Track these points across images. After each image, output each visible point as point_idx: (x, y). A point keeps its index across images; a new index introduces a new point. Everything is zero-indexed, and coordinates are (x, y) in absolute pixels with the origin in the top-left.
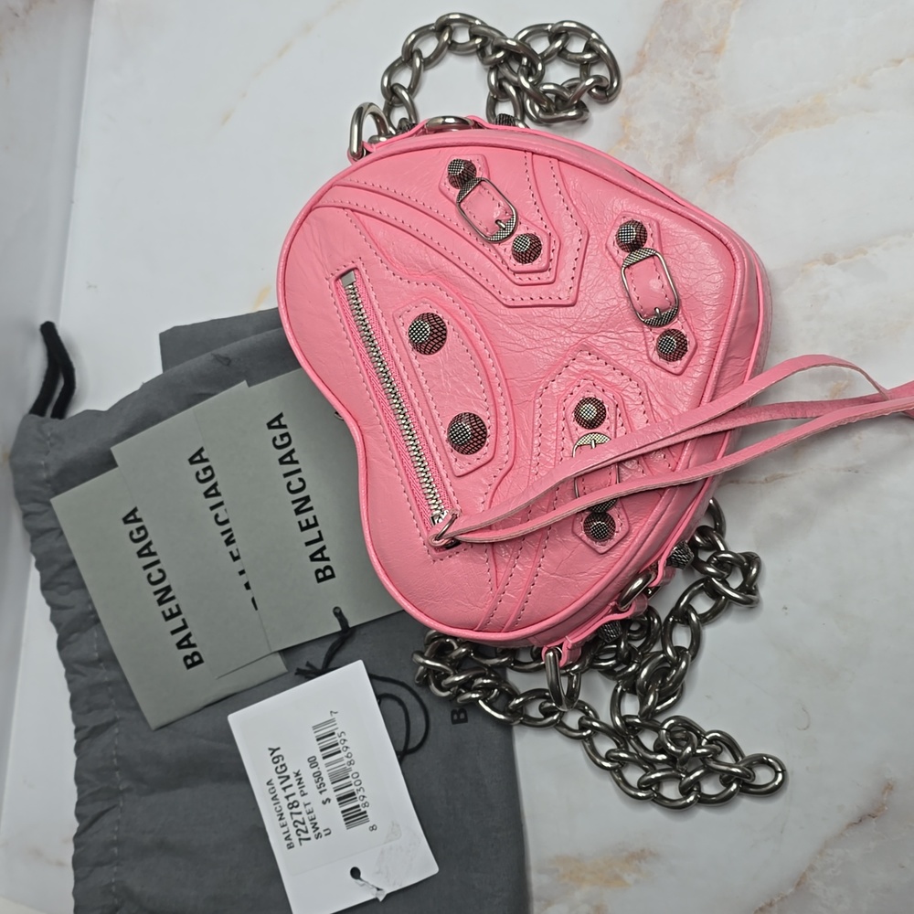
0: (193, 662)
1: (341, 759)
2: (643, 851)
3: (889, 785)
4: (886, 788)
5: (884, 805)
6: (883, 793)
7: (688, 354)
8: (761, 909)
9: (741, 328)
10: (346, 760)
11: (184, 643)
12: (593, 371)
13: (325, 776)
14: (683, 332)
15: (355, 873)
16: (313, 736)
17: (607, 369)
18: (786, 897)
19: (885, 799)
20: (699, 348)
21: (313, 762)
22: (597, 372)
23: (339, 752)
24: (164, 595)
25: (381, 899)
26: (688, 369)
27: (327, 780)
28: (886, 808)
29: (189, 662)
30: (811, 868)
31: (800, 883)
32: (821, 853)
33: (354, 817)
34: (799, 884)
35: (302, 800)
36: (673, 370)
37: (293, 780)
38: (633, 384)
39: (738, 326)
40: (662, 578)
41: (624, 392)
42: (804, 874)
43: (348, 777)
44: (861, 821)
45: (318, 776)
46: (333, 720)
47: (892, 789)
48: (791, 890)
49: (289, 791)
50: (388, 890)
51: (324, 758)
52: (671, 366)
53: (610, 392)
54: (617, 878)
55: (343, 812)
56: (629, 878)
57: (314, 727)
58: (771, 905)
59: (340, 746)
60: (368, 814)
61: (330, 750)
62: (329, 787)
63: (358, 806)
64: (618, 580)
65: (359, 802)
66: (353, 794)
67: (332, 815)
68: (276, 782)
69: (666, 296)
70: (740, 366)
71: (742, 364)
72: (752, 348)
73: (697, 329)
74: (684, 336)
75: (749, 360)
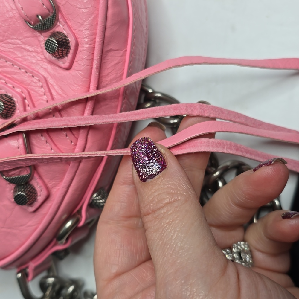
7: (71, 51)
9: (112, 25)
12: (4, 72)
14: (65, 32)
17: (14, 69)
20: (80, 46)
22: (7, 72)
26: (75, 63)
36: (63, 66)
38: (35, 79)
39: (109, 23)
40: (86, 219)
41: (30, 87)
52: (61, 63)
53: (19, 88)
64: (52, 225)
69: (43, 4)
70: (119, 57)
71: (121, 54)
72: (126, 41)
73: (76, 30)
74: (65, 37)
75: (126, 51)
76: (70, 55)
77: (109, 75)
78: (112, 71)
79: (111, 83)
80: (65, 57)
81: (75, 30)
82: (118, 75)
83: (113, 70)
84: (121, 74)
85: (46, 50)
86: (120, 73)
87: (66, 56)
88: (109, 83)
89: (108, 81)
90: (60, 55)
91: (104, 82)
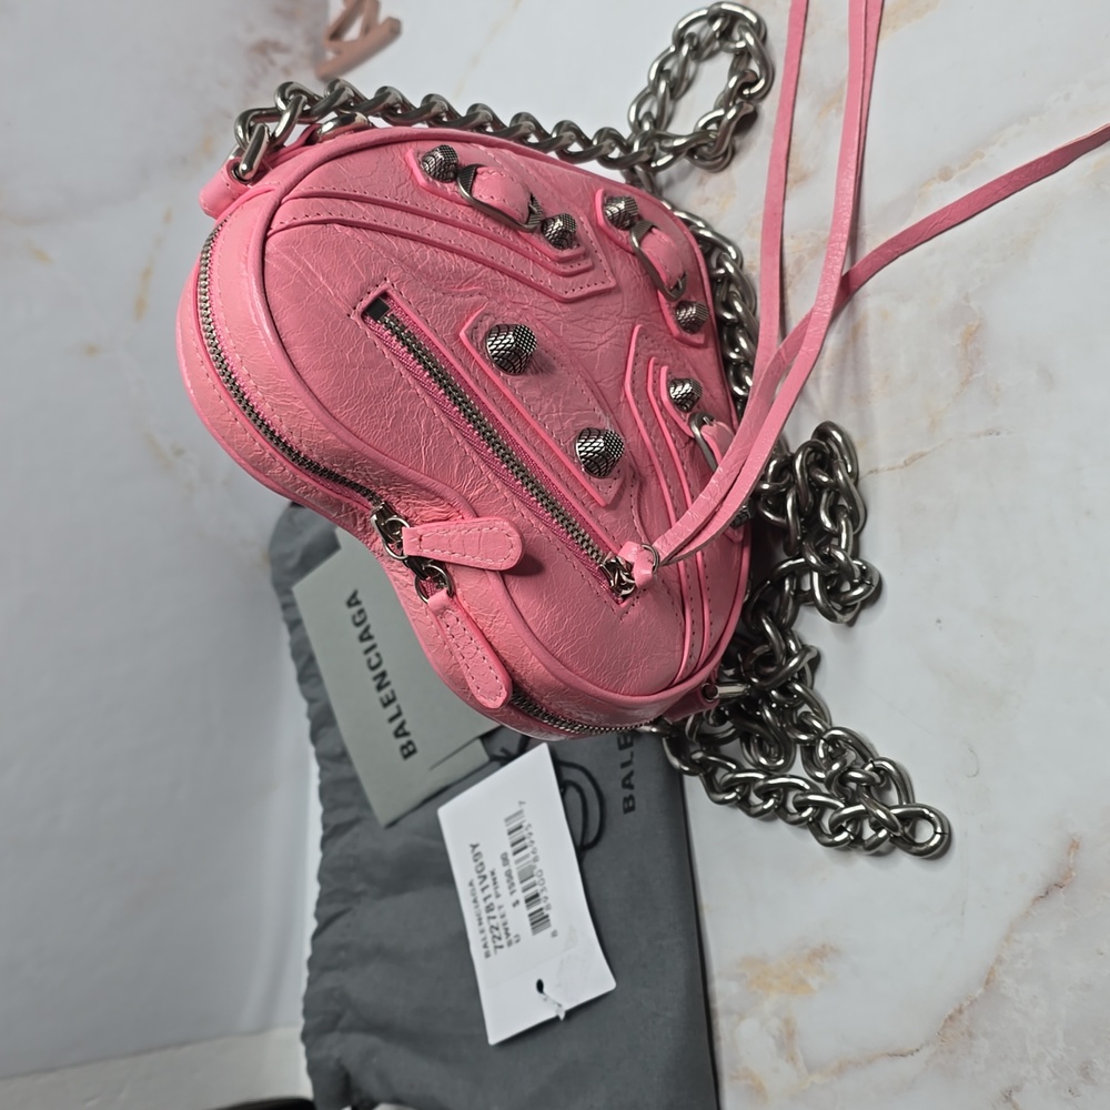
0: (408, 751)
1: (527, 856)
2: (824, 946)
3: (1074, 841)
4: (1072, 847)
5: (1071, 870)
6: (1069, 854)
8: (951, 1018)
10: (532, 856)
11: (400, 732)
13: (515, 874)
15: (540, 986)
16: (505, 830)
18: (976, 1000)
19: (1072, 861)
21: (505, 859)
23: (525, 847)
24: (381, 681)
25: (562, 1016)
27: (516, 879)
28: (1074, 874)
29: (406, 752)
30: (999, 961)
31: (989, 982)
32: (1007, 939)
33: (539, 921)
34: (987, 982)
35: (497, 902)
37: (489, 881)
42: (992, 968)
43: (532, 876)
44: (1047, 893)
45: (509, 874)
46: (520, 812)
47: (1077, 847)
48: (980, 991)
49: (487, 892)
50: (568, 1006)
51: (515, 853)
54: (803, 982)
55: (530, 915)
56: (814, 982)
57: (507, 820)
58: (960, 1011)
59: (527, 841)
60: (551, 917)
61: (519, 845)
62: (518, 887)
63: (541, 909)
65: (542, 905)
66: (537, 895)
67: (519, 919)
68: (477, 881)
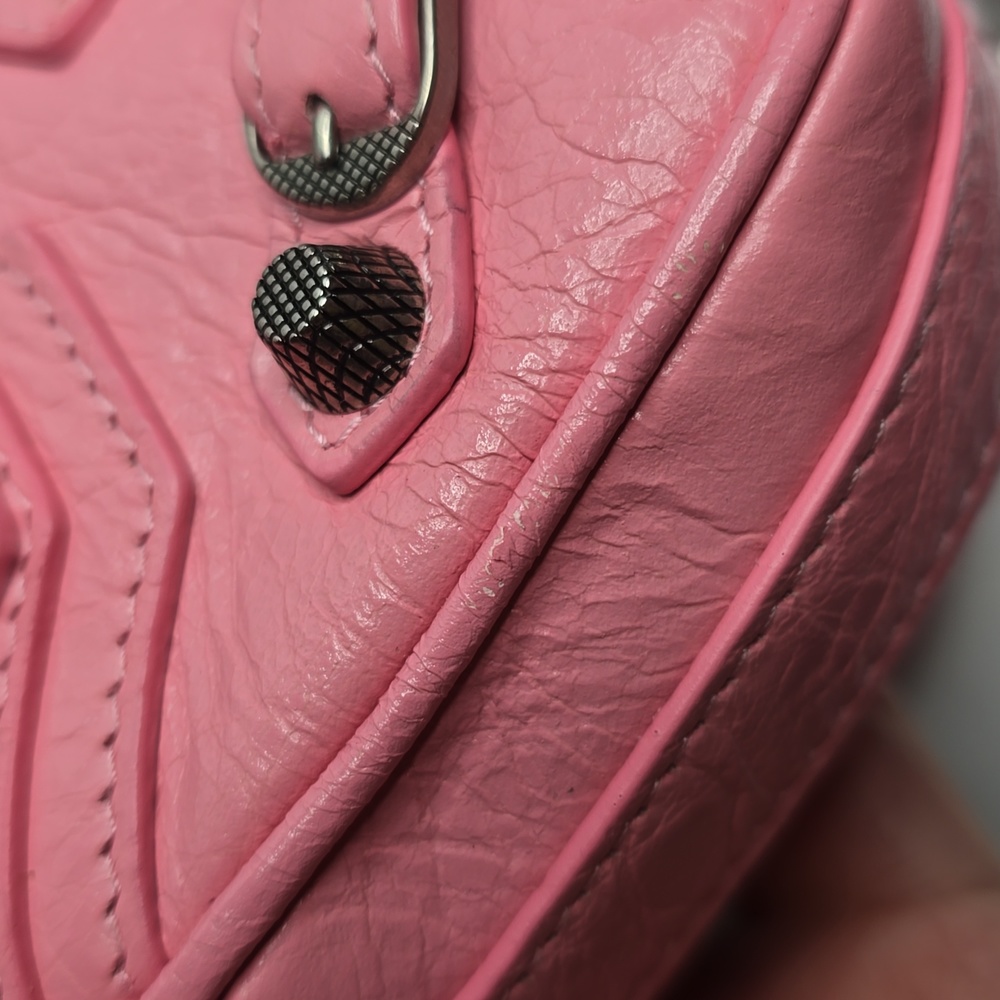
26: (389, 473)
38: (139, 475)
52: (313, 435)
69: (373, 42)
70: (698, 565)
71: (715, 556)
72: (793, 488)
73: (498, 272)
74: (414, 287)
75: (761, 548)
76: (386, 409)
77: (577, 654)
78: (607, 634)
79: (568, 710)
80: (355, 410)
81: (494, 270)
82: (640, 682)
83: (622, 630)
84: (657, 679)
85: (254, 308)
86: (654, 673)
87: (359, 404)
88: (557, 703)
89: (553, 688)
90: (322, 378)
91: (521, 683)
